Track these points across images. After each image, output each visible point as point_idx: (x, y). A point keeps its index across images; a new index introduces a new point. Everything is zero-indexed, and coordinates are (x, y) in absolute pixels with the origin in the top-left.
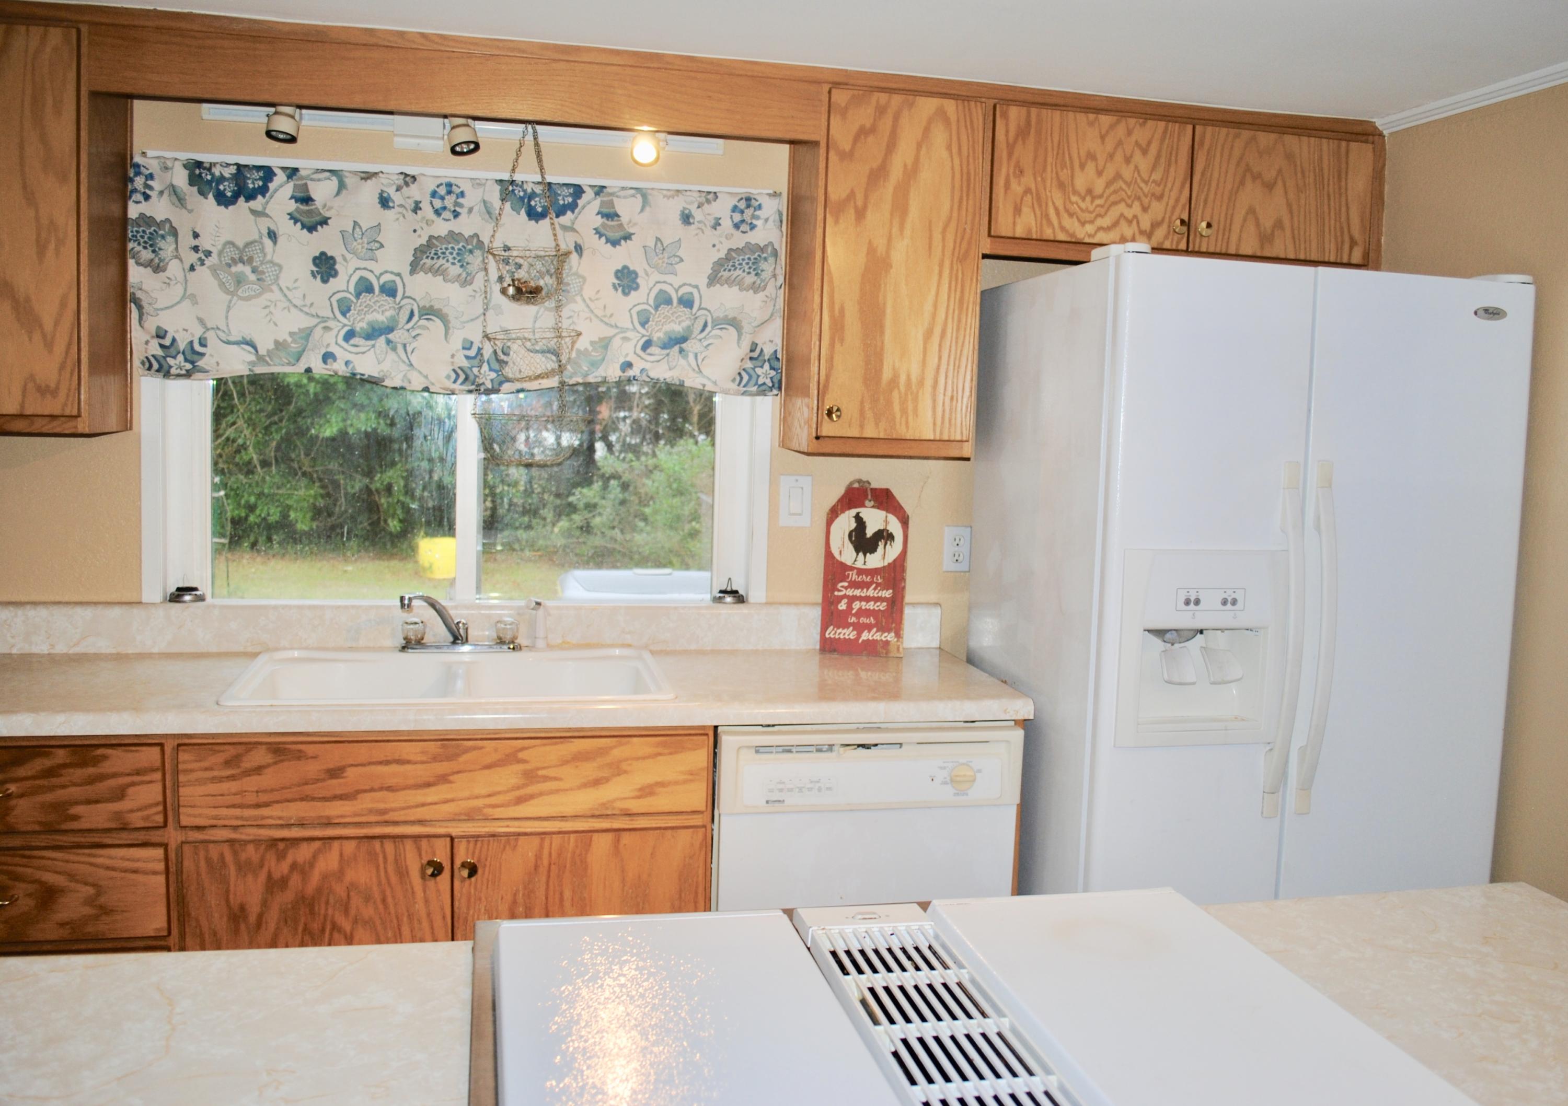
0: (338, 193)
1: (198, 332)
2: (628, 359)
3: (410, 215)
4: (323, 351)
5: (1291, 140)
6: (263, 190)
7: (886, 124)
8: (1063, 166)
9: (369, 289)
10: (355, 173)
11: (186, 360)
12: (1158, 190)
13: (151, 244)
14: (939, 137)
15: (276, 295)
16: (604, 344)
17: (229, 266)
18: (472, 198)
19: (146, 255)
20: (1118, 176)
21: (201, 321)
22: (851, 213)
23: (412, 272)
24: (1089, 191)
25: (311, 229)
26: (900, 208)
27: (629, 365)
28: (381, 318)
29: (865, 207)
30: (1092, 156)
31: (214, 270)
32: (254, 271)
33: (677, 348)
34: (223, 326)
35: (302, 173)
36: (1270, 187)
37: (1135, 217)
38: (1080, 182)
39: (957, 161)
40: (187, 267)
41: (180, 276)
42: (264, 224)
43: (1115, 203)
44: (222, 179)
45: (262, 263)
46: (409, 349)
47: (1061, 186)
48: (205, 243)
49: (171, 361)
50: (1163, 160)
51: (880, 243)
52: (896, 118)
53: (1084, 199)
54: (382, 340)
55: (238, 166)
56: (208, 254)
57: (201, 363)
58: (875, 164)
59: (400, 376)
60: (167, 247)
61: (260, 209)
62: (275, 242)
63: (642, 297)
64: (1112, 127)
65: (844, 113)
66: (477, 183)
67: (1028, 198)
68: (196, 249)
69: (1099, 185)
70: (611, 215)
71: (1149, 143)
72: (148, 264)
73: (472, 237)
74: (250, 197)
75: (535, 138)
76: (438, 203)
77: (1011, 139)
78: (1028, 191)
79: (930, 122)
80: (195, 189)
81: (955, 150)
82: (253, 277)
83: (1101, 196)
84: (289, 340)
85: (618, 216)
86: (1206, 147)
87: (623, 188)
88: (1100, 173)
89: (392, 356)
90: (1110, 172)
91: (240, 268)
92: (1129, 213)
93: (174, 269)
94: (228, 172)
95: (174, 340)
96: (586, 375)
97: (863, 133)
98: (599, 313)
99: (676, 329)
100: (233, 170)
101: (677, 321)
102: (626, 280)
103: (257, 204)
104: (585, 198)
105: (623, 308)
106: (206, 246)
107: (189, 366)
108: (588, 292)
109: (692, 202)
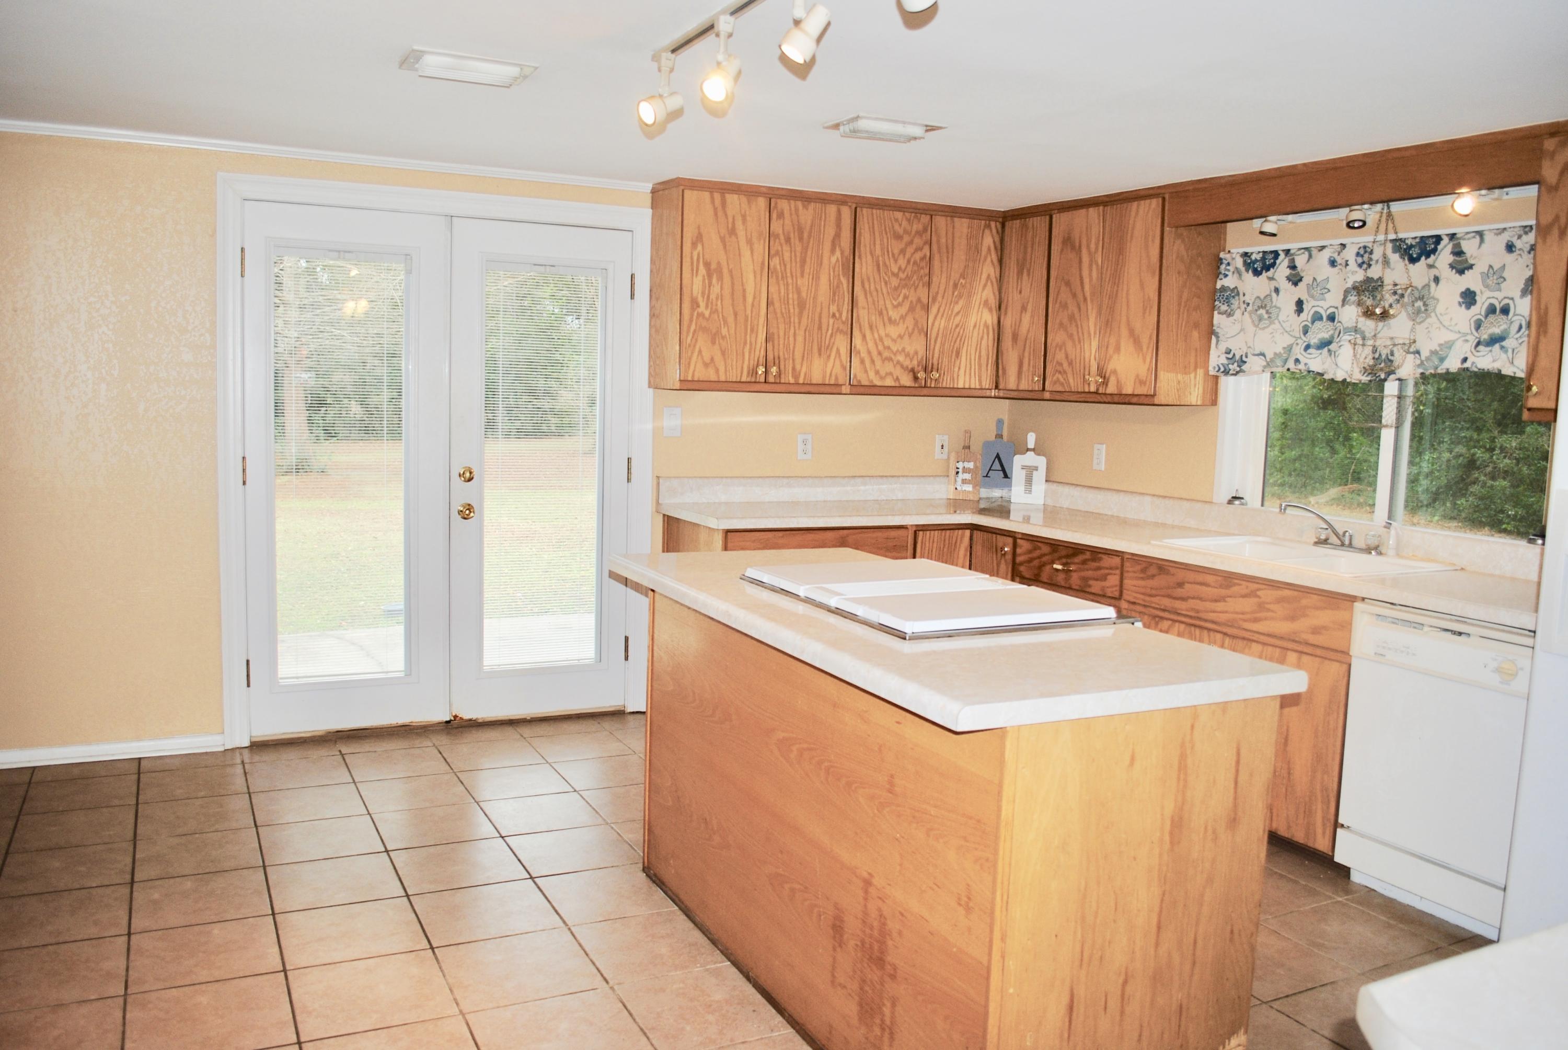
0: (1309, 260)
1: (1245, 350)
2: (1466, 356)
3: (1343, 268)
6: (1274, 264)
9: (1320, 318)
11: (1238, 366)
13: (1227, 301)
15: (1276, 325)
16: (1449, 345)
17: (1256, 310)
18: (1377, 254)
19: (1224, 308)
21: (1246, 343)
23: (1343, 305)
25: (1296, 284)
27: (1465, 360)
28: (1325, 335)
31: (1250, 313)
32: (1267, 312)
33: (1497, 346)
34: (1252, 346)
35: (1292, 252)
40: (1242, 313)
41: (1240, 318)
42: (1273, 284)
44: (1256, 261)
45: (1271, 308)
46: (1336, 355)
48: (1248, 298)
49: (1230, 366)
54: (1325, 349)
55: (1263, 252)
56: (1248, 304)
57: (1244, 367)
60: (1234, 303)
61: (1271, 276)
62: (1278, 295)
63: (1479, 309)
66: (1381, 244)
68: (1245, 302)
70: (1458, 252)
72: (1225, 313)
73: (1376, 280)
74: (1268, 270)
75: (1389, 211)
76: (1360, 260)
80: (1246, 268)
82: (1266, 316)
84: (1282, 352)
85: (1464, 253)
87: (1468, 233)
91: (1261, 311)
93: (1235, 314)
94: (1259, 257)
95: (1234, 355)
96: (1436, 368)
98: (1446, 323)
99: (1497, 330)
100: (1261, 255)
101: (1496, 326)
102: (1469, 298)
103: (1270, 273)
104: (1443, 243)
105: (1464, 318)
106: (1248, 301)
107: (1238, 369)
108: (1440, 308)
109: (1514, 236)
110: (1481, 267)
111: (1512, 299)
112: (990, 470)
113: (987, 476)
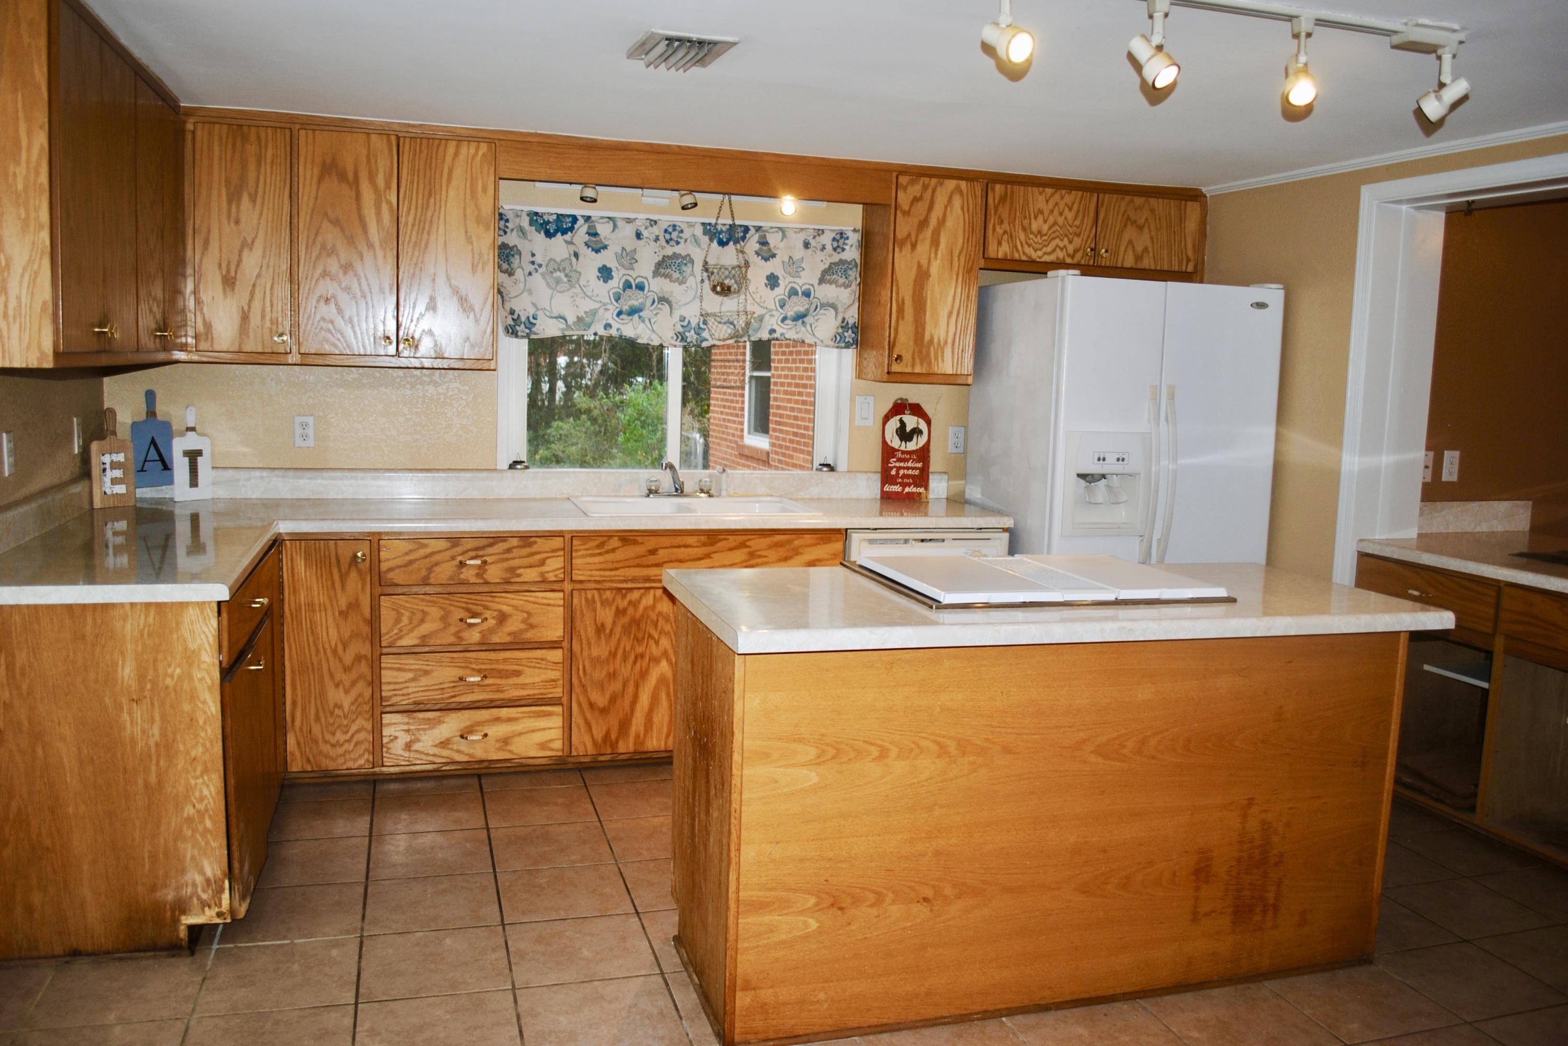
0: (613, 231)
1: (532, 311)
2: (773, 327)
3: (652, 244)
4: (605, 322)
5: (1153, 201)
6: (571, 229)
7: (928, 196)
8: (1025, 218)
9: (630, 286)
10: (622, 219)
11: (526, 327)
12: (1078, 231)
13: (508, 259)
14: (957, 202)
15: (578, 290)
16: (760, 318)
17: (552, 273)
18: (687, 234)
19: (505, 266)
20: (1055, 223)
21: (534, 305)
22: (908, 246)
23: (654, 277)
24: (1039, 232)
25: (598, 251)
26: (935, 243)
27: (774, 331)
28: (635, 303)
29: (916, 241)
30: (1041, 212)
31: (543, 275)
32: (566, 276)
33: (800, 321)
34: (548, 308)
35: (593, 218)
36: (1141, 228)
37: (1065, 246)
38: (1034, 226)
39: (967, 215)
40: (527, 273)
41: (522, 278)
42: (572, 248)
43: (1053, 239)
44: (549, 222)
45: (571, 271)
46: (652, 321)
47: (1024, 229)
48: (538, 259)
49: (517, 328)
50: (1080, 214)
51: (924, 262)
52: (934, 192)
53: (1036, 237)
54: (636, 316)
55: (558, 215)
56: (540, 266)
57: (534, 329)
58: (922, 218)
59: (646, 337)
60: (515, 261)
61: (569, 239)
62: (577, 259)
63: (781, 291)
64: (1052, 195)
65: (905, 188)
66: (691, 225)
67: (1005, 237)
68: (533, 263)
69: (1045, 228)
70: (764, 243)
71: (1073, 204)
72: (506, 271)
73: (686, 256)
74: (564, 233)
75: (730, 201)
76: (668, 237)
77: (997, 201)
78: (1005, 232)
79: (952, 193)
80: (533, 228)
81: (966, 209)
82: (565, 279)
83: (1046, 235)
84: (585, 316)
85: (768, 244)
86: (1105, 205)
87: (772, 228)
88: (1045, 221)
89: (642, 325)
90: (1051, 220)
91: (558, 274)
92: (1061, 244)
93: (519, 274)
94: (551, 219)
95: (519, 315)
96: (750, 337)
97: (916, 200)
98: (758, 300)
99: (801, 309)
100: (555, 217)
101: (801, 306)
102: (773, 281)
103: (568, 237)
104: (750, 233)
105: (771, 297)
106: (540, 262)
107: (527, 331)
108: (752, 288)
109: (812, 234)
110: (782, 256)
111: (812, 285)
112: (145, 461)
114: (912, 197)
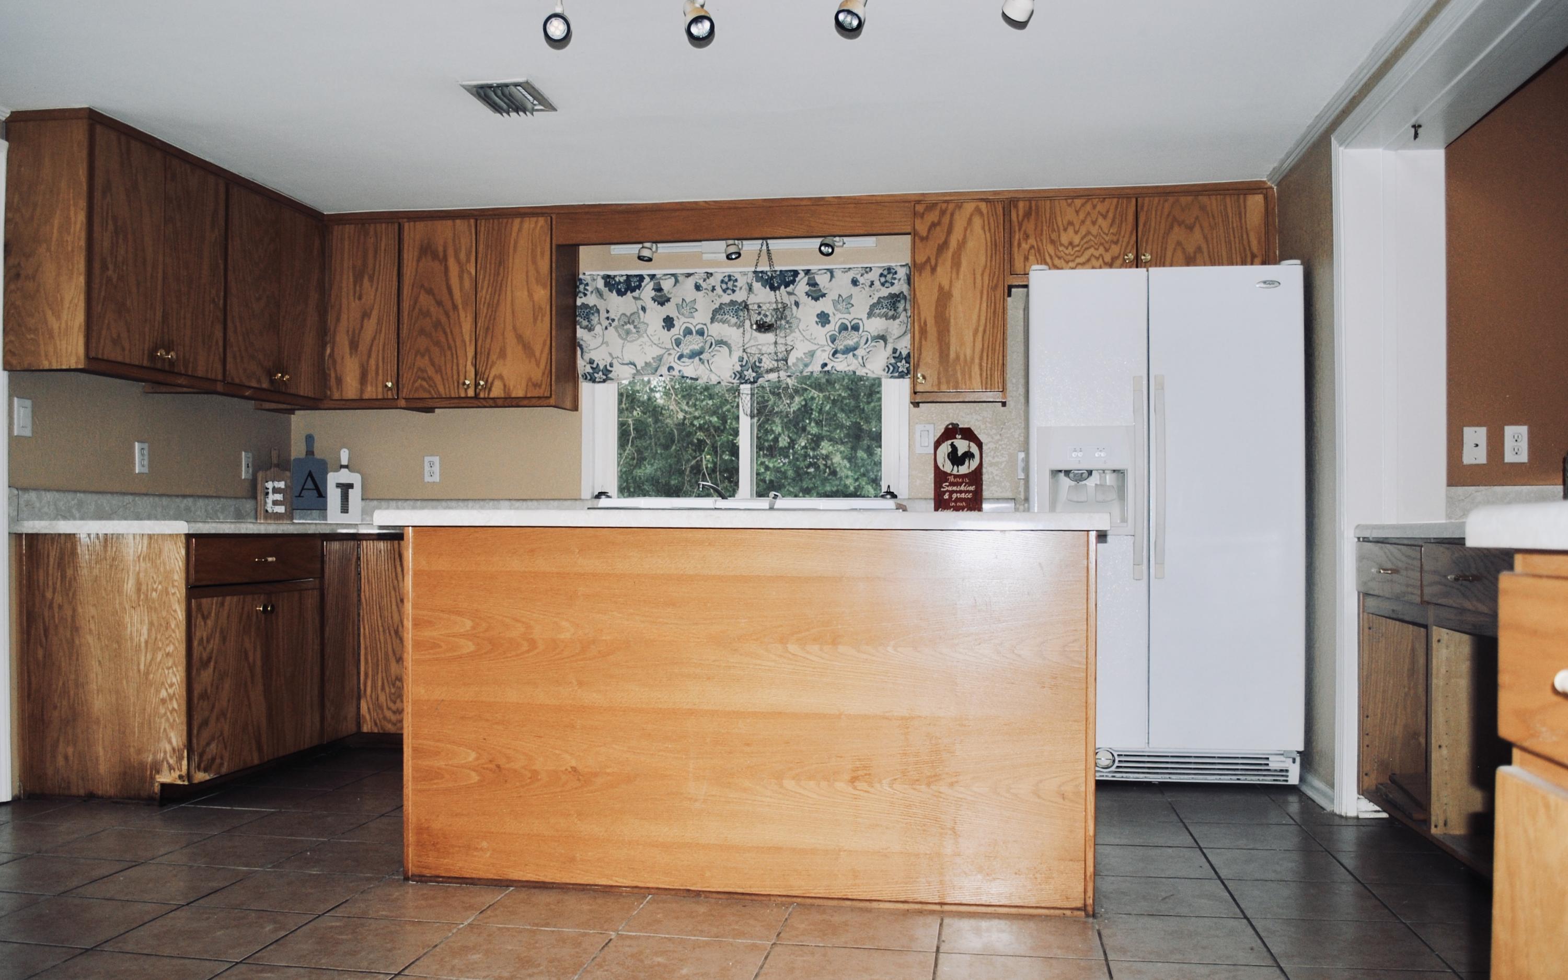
0: (675, 285)
1: (609, 360)
2: (825, 362)
3: (710, 293)
4: (669, 366)
5: (1204, 199)
6: (639, 287)
7: (946, 221)
8: (1053, 230)
9: (690, 332)
10: (682, 274)
11: (604, 374)
12: (1115, 238)
13: (587, 317)
14: (977, 222)
15: (645, 339)
16: (812, 354)
17: (623, 325)
18: (742, 282)
19: (585, 323)
20: (1088, 233)
21: (610, 354)
22: (928, 268)
23: (712, 322)
24: (1071, 244)
25: (662, 304)
26: (956, 264)
27: (825, 365)
28: (696, 347)
29: (936, 265)
30: (1071, 223)
31: (616, 328)
32: (635, 327)
33: (851, 354)
34: (619, 356)
35: (657, 276)
36: (1191, 228)
37: (1101, 255)
38: (1065, 239)
39: (988, 235)
40: (604, 327)
41: (602, 332)
42: (640, 303)
43: (1087, 249)
44: (620, 282)
45: (639, 323)
46: (710, 362)
47: (1052, 242)
48: (612, 315)
49: (597, 375)
50: (1117, 221)
51: (946, 284)
52: (952, 215)
53: (1067, 248)
54: (697, 358)
55: (627, 276)
56: (613, 320)
57: (612, 375)
58: (941, 241)
59: (706, 377)
60: (595, 319)
61: (637, 296)
62: (645, 312)
63: (832, 327)
64: (1083, 205)
65: (923, 216)
66: (744, 274)
67: (1033, 251)
68: (608, 318)
69: (1077, 240)
70: (812, 284)
71: (1108, 212)
72: (586, 327)
73: (742, 302)
74: (633, 290)
75: (767, 247)
76: (724, 286)
77: (1020, 218)
78: (1032, 247)
79: (972, 216)
80: (607, 288)
81: (987, 228)
82: (634, 330)
83: (1078, 246)
84: (652, 361)
85: (818, 285)
86: (1145, 209)
87: (820, 270)
88: (1076, 232)
89: (702, 366)
90: (1083, 231)
91: (628, 326)
92: (1097, 254)
93: (598, 329)
94: (622, 279)
95: (598, 364)
96: (801, 372)
97: (933, 225)
98: (808, 337)
99: (851, 343)
100: (625, 278)
101: (851, 339)
102: (823, 319)
103: (637, 293)
104: (800, 276)
105: (822, 334)
106: (613, 317)
107: (604, 377)
108: (802, 326)
109: (858, 274)
110: (832, 295)
111: (861, 319)
112: (303, 489)
113: (300, 496)
114: (929, 224)
